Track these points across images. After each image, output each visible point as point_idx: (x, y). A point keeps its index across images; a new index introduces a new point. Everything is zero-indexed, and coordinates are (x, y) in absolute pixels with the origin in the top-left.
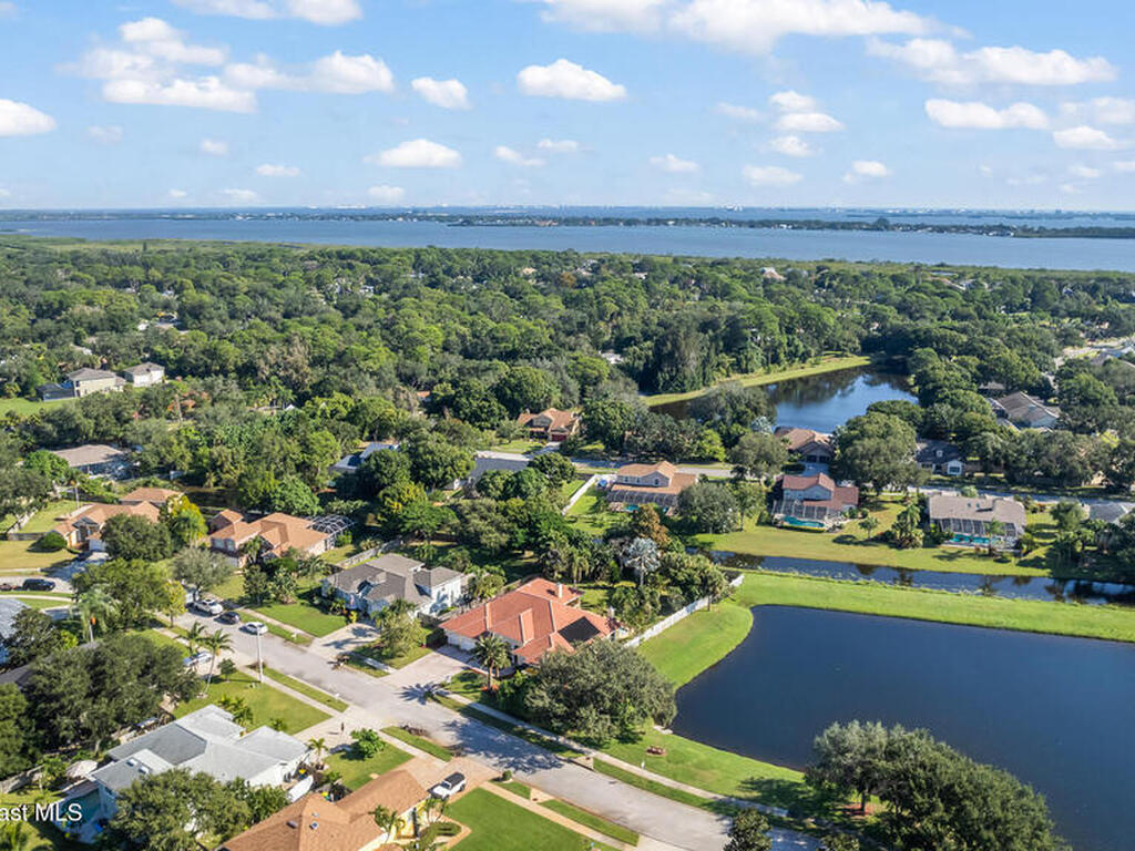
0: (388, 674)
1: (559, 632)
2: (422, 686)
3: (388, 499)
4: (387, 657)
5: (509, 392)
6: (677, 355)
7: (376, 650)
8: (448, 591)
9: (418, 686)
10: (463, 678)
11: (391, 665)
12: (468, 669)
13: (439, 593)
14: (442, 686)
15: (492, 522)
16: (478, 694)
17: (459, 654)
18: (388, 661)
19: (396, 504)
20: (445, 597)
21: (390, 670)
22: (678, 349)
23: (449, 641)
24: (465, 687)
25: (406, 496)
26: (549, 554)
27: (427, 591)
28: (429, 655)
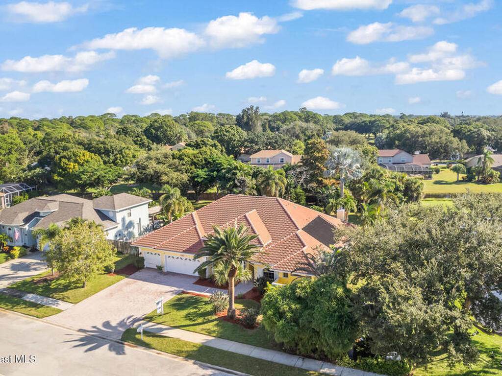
0: (60, 311)
1: (302, 229)
2: (114, 324)
3: (63, 160)
4: (56, 290)
5: (154, 131)
6: (251, 123)
7: (41, 285)
8: (134, 219)
9: (107, 324)
10: (178, 305)
11: (63, 299)
12: (183, 292)
13: (123, 219)
14: (150, 319)
15: (170, 165)
16: (211, 326)
17: (162, 277)
18: (61, 295)
19: (72, 164)
20: (131, 224)
21: (62, 305)
22: (251, 120)
23: (146, 264)
24: (187, 317)
25: (82, 157)
26: (236, 181)
27: (111, 215)
28: (122, 282)
